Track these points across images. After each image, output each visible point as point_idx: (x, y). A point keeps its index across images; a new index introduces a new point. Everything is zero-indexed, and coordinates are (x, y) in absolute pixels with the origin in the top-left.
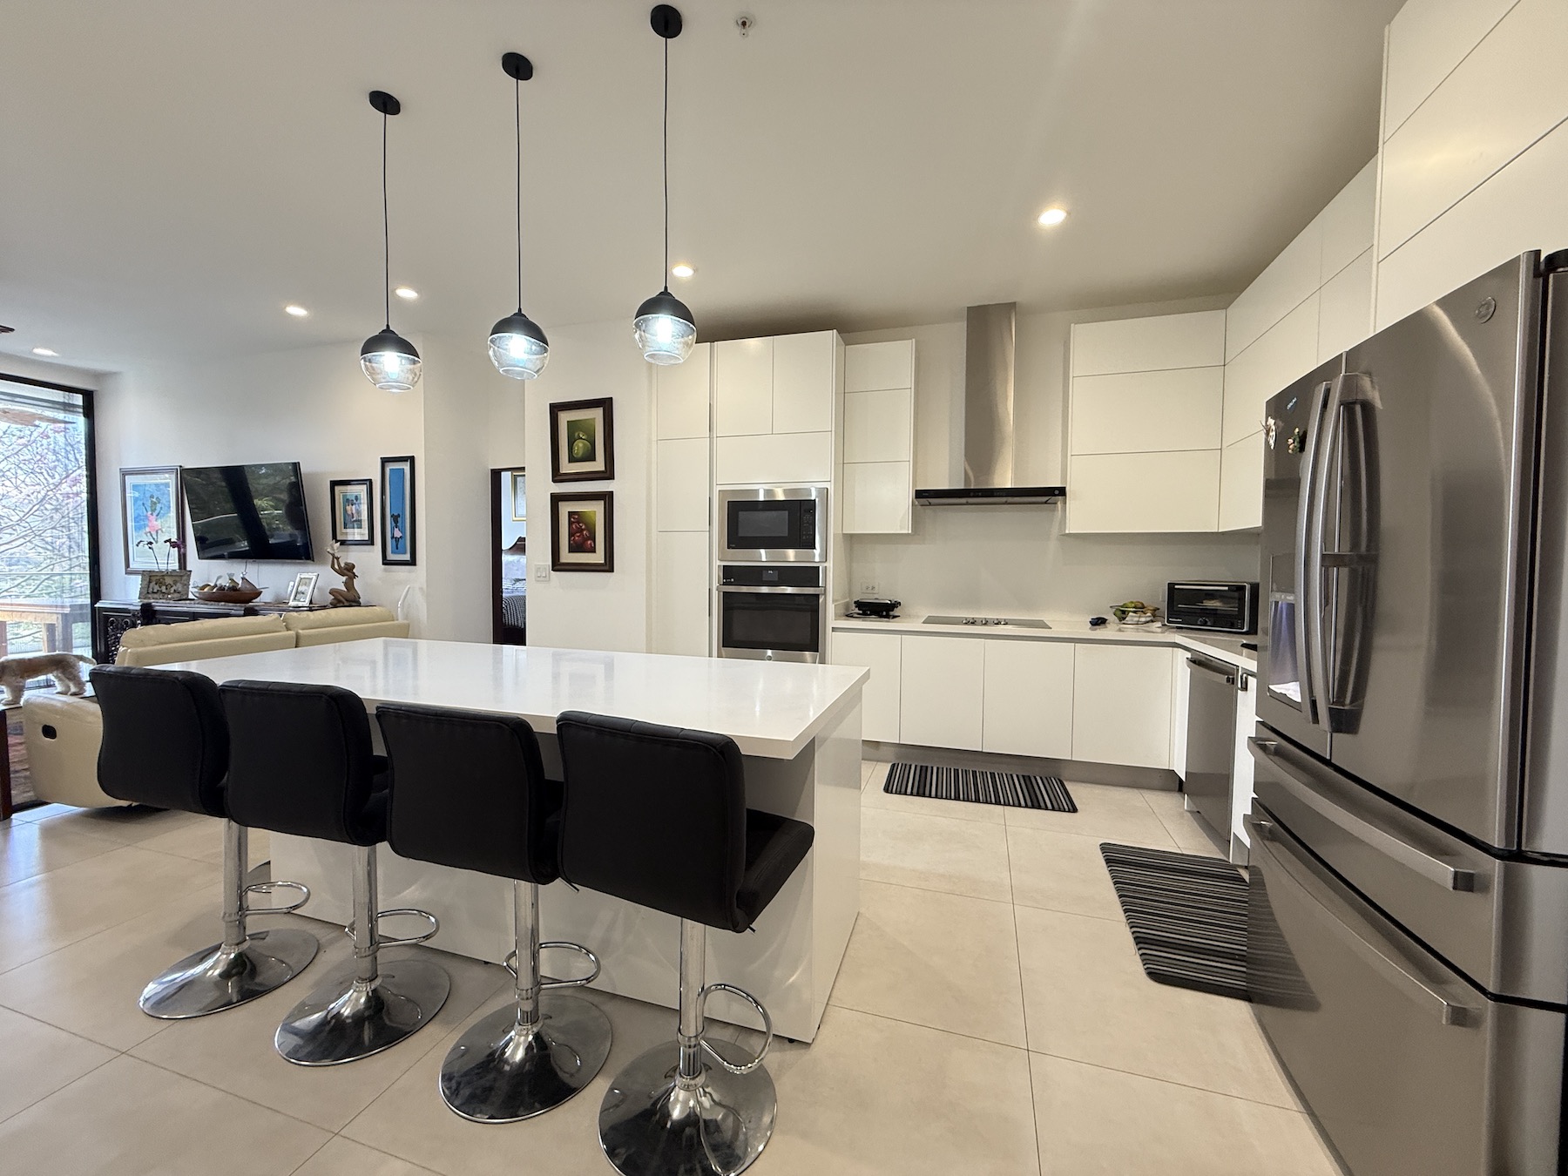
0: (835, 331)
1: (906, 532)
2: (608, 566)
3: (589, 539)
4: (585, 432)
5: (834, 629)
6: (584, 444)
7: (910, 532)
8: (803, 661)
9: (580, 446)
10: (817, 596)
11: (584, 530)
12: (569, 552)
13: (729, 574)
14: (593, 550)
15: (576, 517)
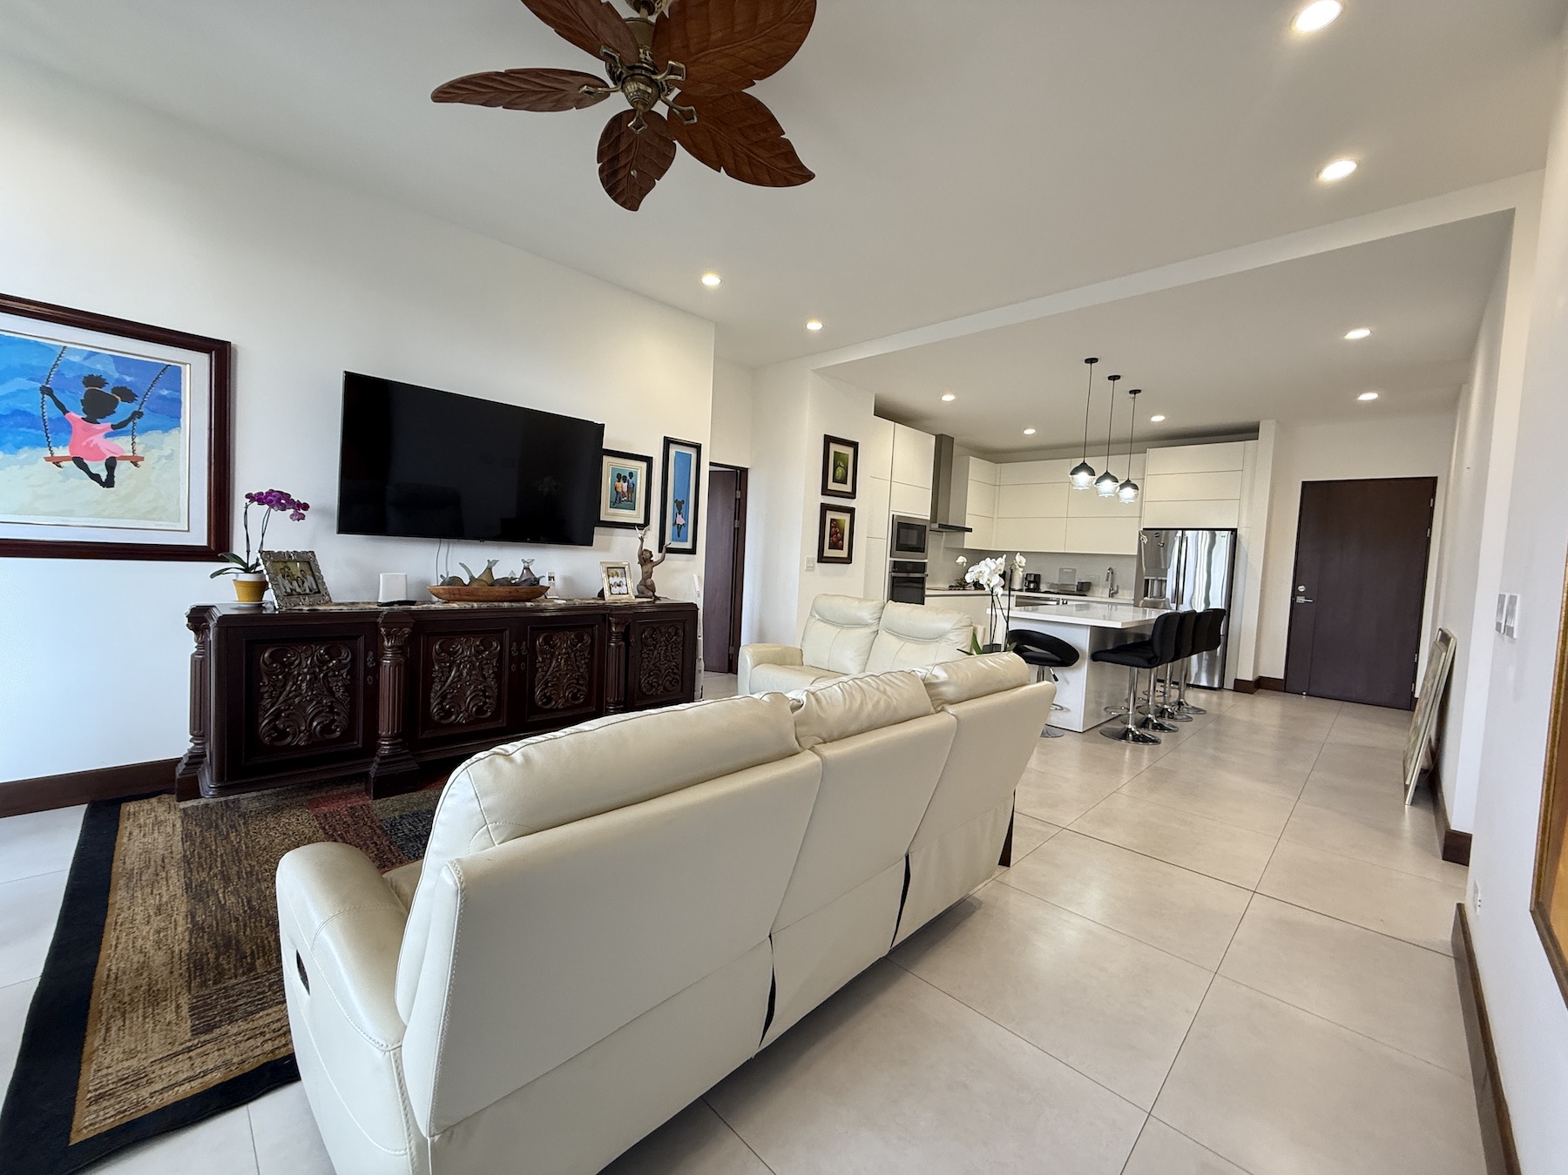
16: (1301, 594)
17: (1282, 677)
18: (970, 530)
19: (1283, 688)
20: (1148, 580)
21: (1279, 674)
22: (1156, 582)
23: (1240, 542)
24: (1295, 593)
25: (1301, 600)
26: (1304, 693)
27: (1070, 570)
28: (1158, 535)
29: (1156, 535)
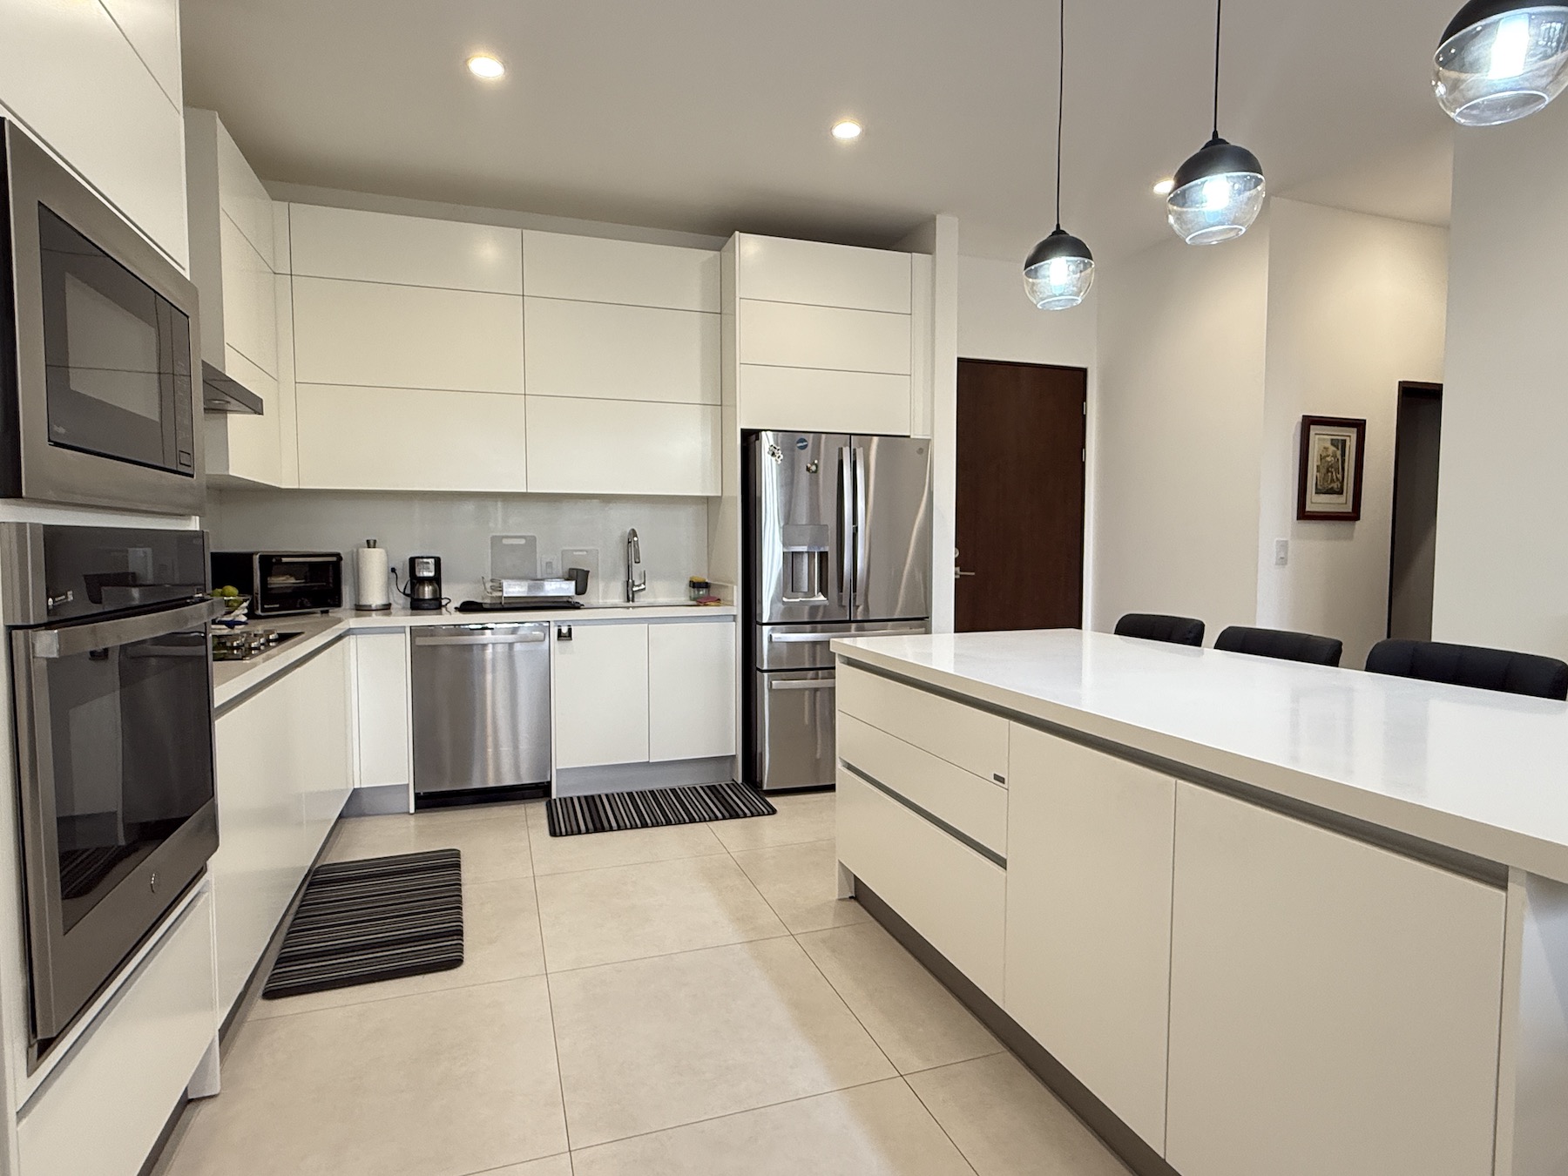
27: (523, 542)
28: (805, 443)
29: (800, 444)
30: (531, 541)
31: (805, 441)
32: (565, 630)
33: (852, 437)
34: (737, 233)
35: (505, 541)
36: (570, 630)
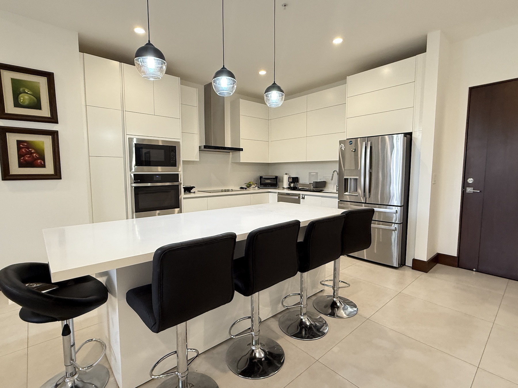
0: (180, 78)
1: (197, 160)
2: (57, 175)
3: (38, 159)
4: (30, 90)
5: (184, 198)
6: (30, 97)
7: (199, 160)
8: (173, 213)
9: (25, 98)
10: (178, 185)
11: (34, 153)
12: (19, 167)
13: (138, 178)
14: (44, 166)
15: (26, 144)
16: (469, 185)
17: (455, 254)
18: (242, 150)
19: (457, 264)
20: (348, 179)
21: (453, 252)
22: (352, 180)
23: (415, 144)
24: (465, 184)
25: (469, 190)
26: (474, 270)
27: (315, 174)
28: (351, 142)
29: (350, 143)
30: (317, 173)
31: (352, 141)
32: (303, 196)
33: (368, 138)
34: (347, 77)
35: (312, 174)
36: (304, 196)
